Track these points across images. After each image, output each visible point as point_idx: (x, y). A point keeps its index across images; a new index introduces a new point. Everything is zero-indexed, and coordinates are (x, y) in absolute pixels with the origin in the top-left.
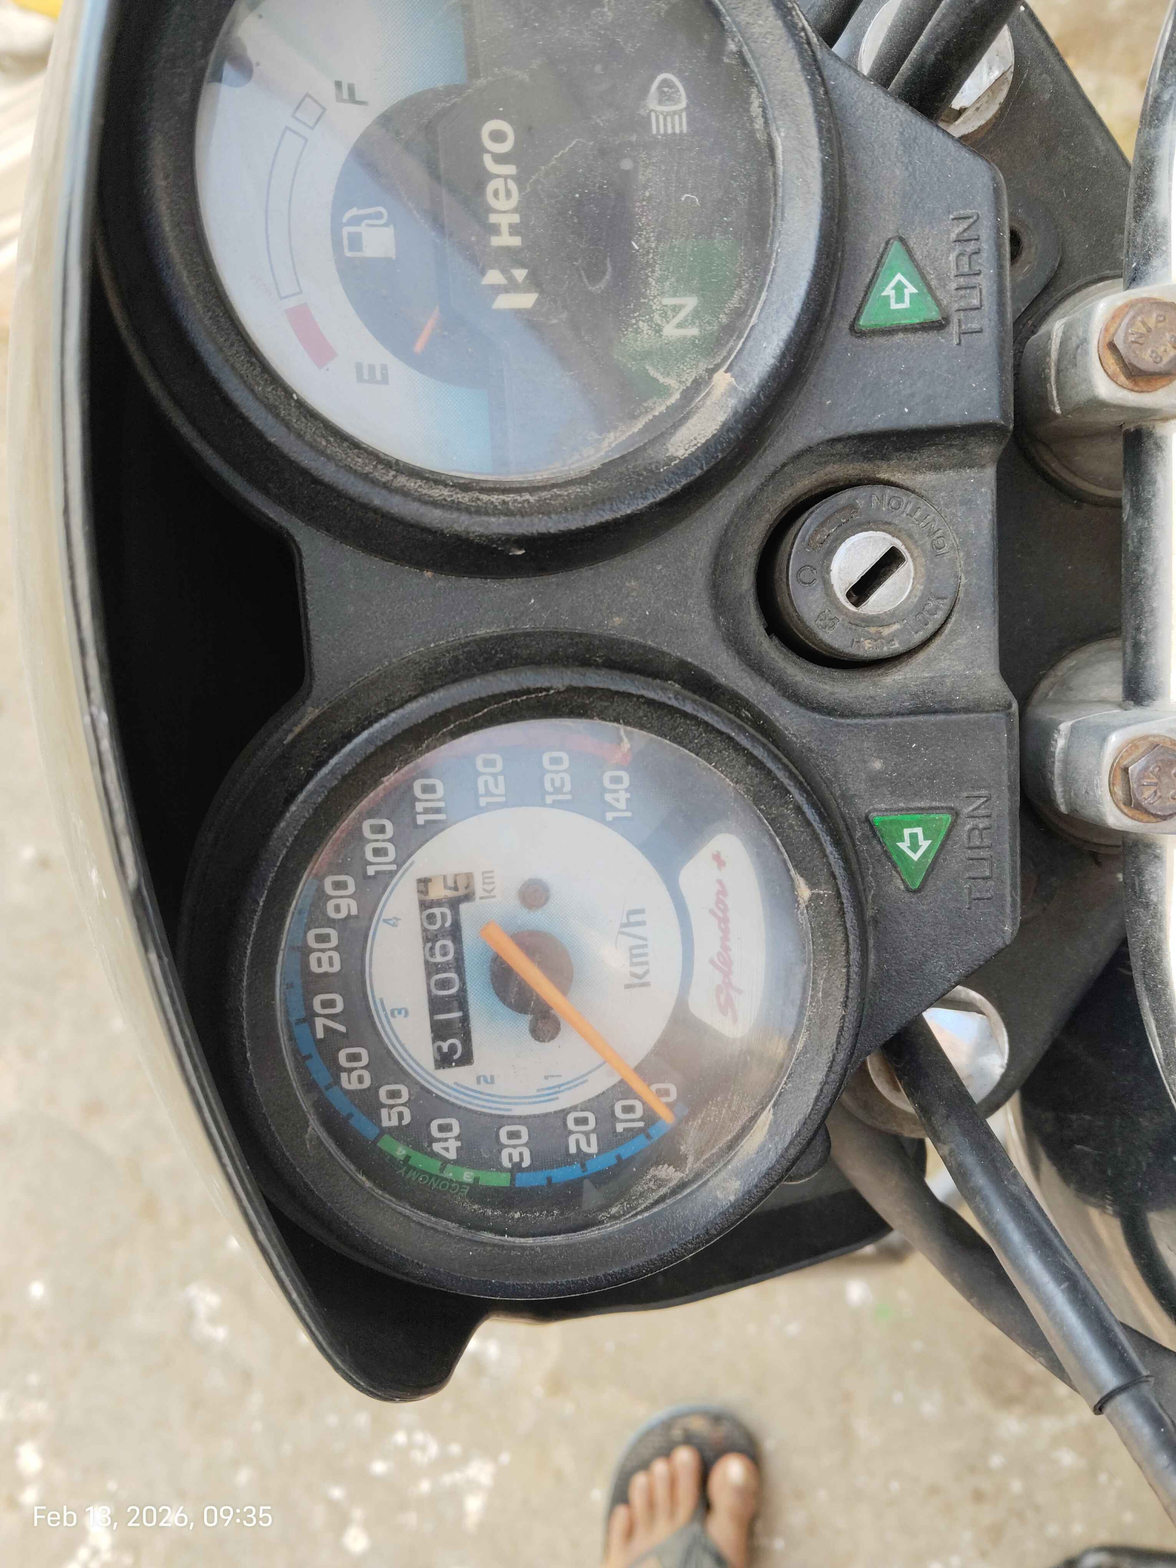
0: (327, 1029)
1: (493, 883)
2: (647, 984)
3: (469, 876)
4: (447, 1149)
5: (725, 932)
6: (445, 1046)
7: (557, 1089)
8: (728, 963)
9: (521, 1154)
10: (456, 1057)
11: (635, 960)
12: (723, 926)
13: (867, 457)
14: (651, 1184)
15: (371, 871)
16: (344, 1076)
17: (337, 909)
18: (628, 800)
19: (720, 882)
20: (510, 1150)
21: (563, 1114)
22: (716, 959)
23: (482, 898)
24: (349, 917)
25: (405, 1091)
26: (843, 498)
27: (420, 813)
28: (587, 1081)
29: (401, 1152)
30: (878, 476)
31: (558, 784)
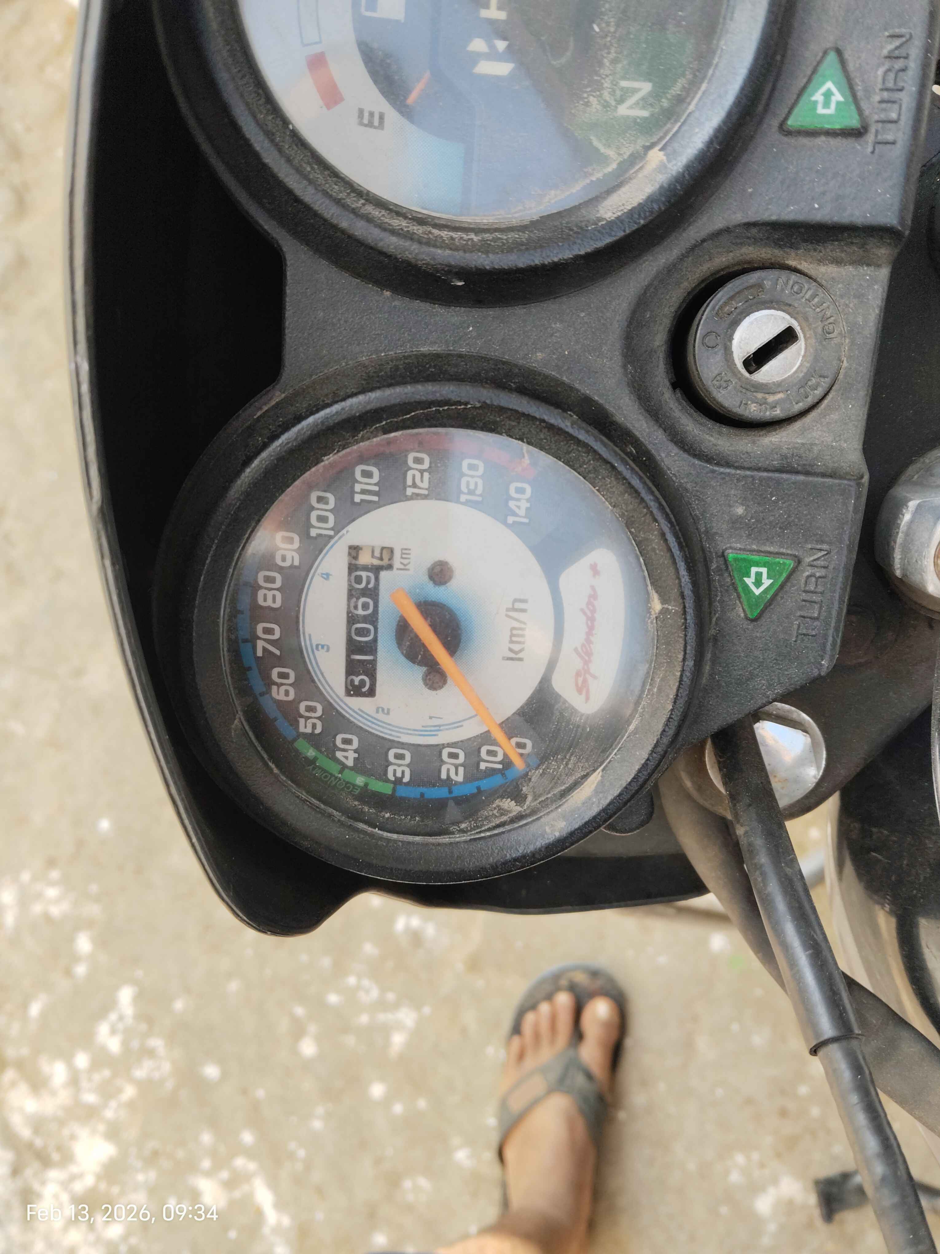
0: (265, 650)
1: (409, 558)
2: (520, 659)
3: (391, 551)
4: (346, 758)
5: (591, 629)
6: (357, 680)
7: (437, 728)
8: (589, 654)
9: (403, 772)
10: (364, 690)
11: (514, 639)
12: (589, 623)
13: (778, 244)
14: (495, 812)
15: (313, 532)
16: (274, 688)
17: (284, 559)
18: (527, 509)
19: (593, 588)
20: (395, 767)
21: (439, 748)
22: (580, 649)
23: (397, 569)
24: (292, 567)
25: (320, 708)
26: (753, 277)
27: (357, 493)
28: (462, 726)
29: (311, 753)
30: (786, 262)
31: (472, 487)
